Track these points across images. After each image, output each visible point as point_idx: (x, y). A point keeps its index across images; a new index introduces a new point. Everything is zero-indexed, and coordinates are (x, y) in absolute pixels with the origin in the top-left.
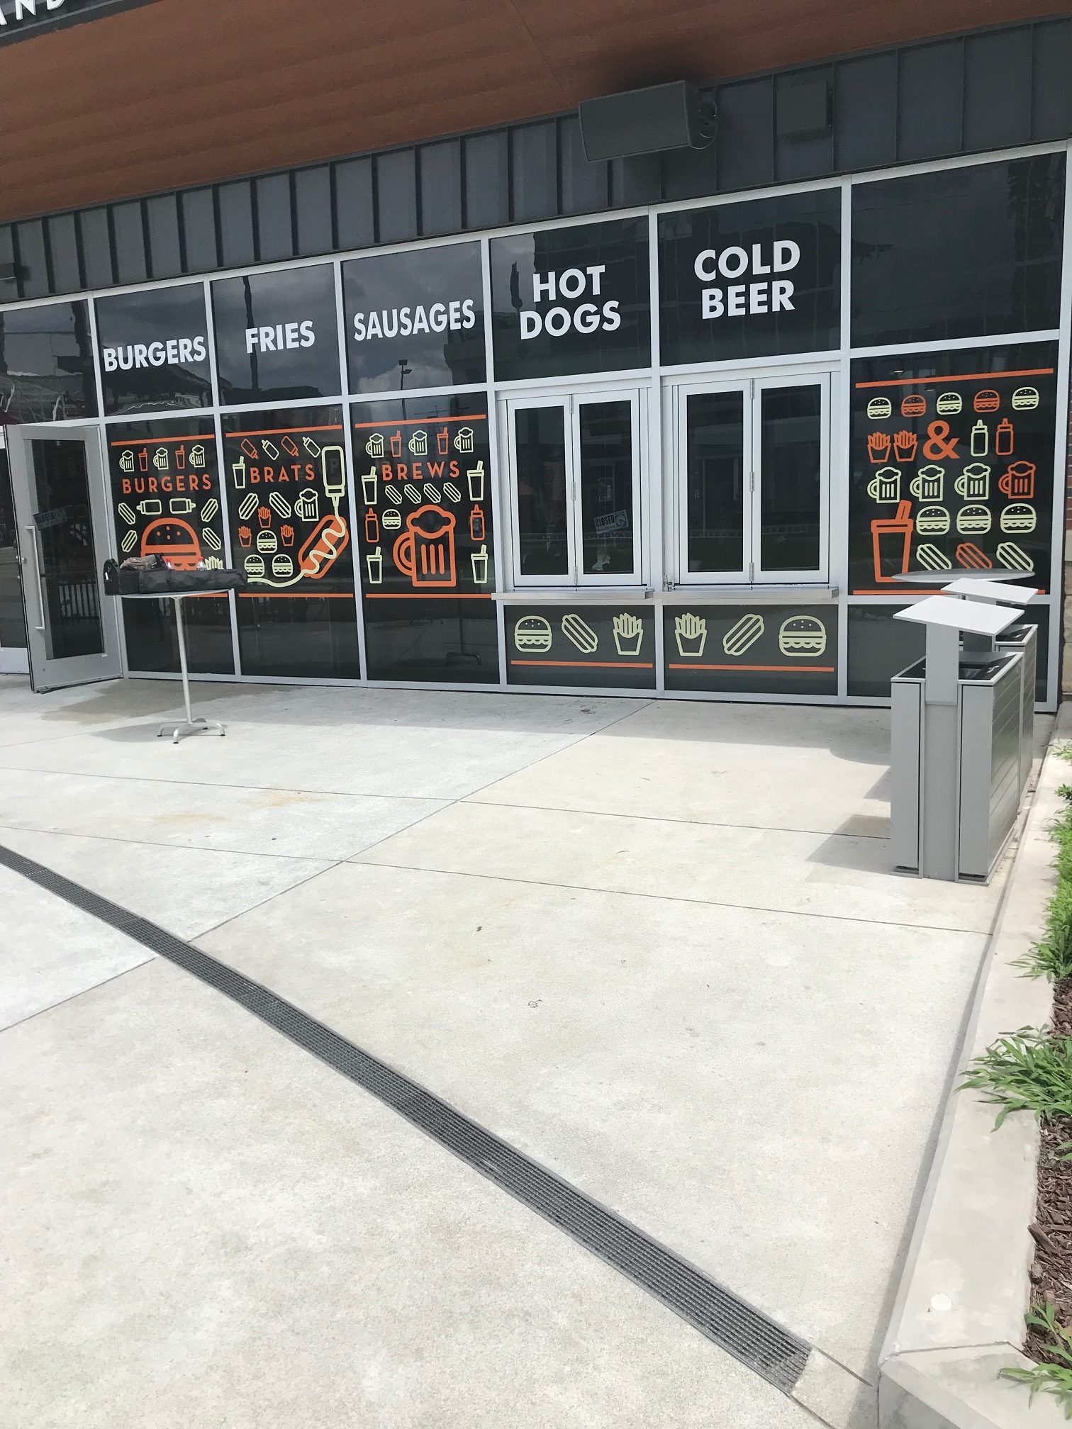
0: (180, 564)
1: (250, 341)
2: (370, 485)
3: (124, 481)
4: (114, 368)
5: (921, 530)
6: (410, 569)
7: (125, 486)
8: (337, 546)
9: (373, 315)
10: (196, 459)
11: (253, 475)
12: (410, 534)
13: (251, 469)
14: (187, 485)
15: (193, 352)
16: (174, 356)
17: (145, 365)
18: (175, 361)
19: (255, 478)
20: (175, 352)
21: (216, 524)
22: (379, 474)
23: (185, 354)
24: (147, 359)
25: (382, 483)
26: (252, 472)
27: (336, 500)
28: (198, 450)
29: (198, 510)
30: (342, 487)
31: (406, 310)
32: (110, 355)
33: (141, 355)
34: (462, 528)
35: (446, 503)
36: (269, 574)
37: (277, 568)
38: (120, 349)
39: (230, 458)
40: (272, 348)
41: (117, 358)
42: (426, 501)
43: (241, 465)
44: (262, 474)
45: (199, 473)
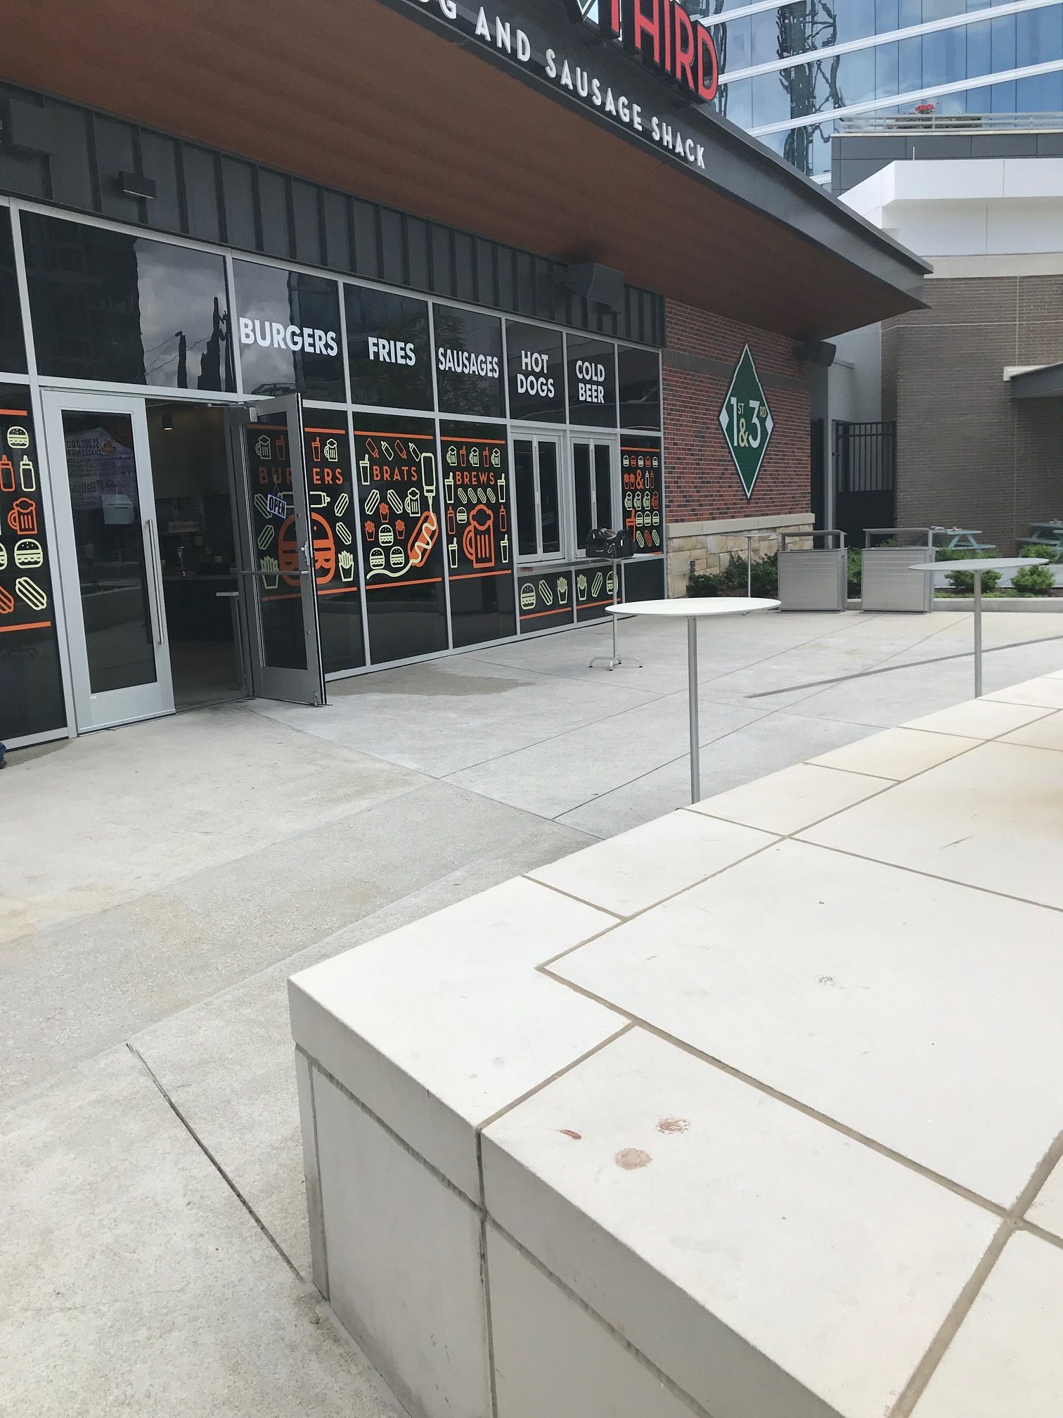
1: (372, 349)
2: (449, 486)
3: (261, 469)
6: (472, 554)
8: (432, 538)
9: (449, 351)
10: (330, 453)
11: (375, 473)
12: (471, 528)
14: (322, 479)
21: (348, 519)
22: (454, 478)
25: (456, 487)
26: (374, 470)
27: (430, 496)
28: (332, 444)
29: (331, 504)
30: (433, 488)
31: (466, 354)
34: (496, 522)
35: (488, 503)
36: (388, 566)
37: (393, 559)
39: (360, 457)
40: (388, 360)
42: (479, 502)
43: (366, 463)
44: (381, 471)
45: (333, 466)
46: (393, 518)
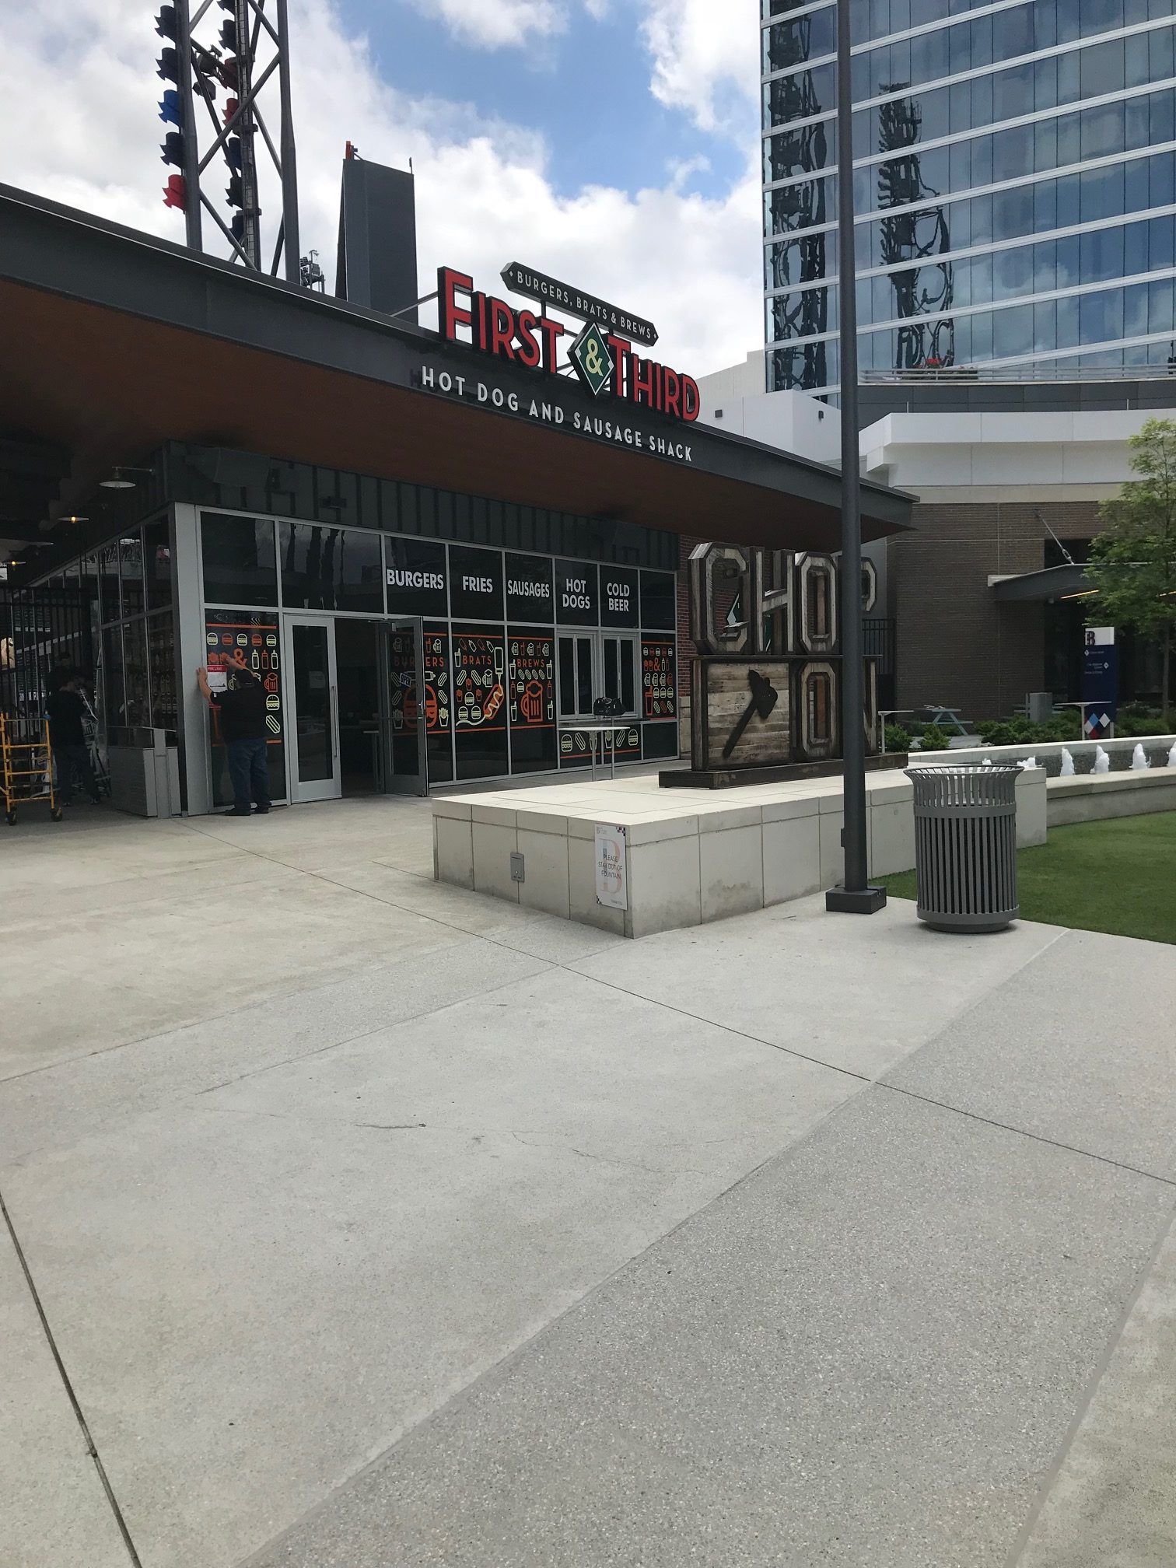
1: (465, 583)
2: (513, 668)
4: (393, 583)
6: (527, 714)
8: (499, 701)
9: (515, 582)
10: (437, 647)
11: (464, 660)
12: (527, 695)
14: (431, 663)
15: (437, 583)
16: (427, 583)
17: (411, 585)
18: (428, 586)
20: (427, 580)
21: (447, 687)
22: (516, 663)
23: (433, 583)
24: (412, 581)
25: (517, 669)
26: (464, 658)
27: (499, 676)
28: (438, 642)
29: (436, 679)
30: (502, 669)
31: (527, 583)
32: (391, 574)
33: (409, 579)
34: (544, 694)
35: (540, 680)
36: (470, 718)
37: (474, 714)
38: (397, 572)
39: (455, 650)
40: (474, 589)
41: (395, 577)
42: (533, 679)
43: (458, 654)
44: (468, 658)
45: (438, 656)
46: (474, 687)
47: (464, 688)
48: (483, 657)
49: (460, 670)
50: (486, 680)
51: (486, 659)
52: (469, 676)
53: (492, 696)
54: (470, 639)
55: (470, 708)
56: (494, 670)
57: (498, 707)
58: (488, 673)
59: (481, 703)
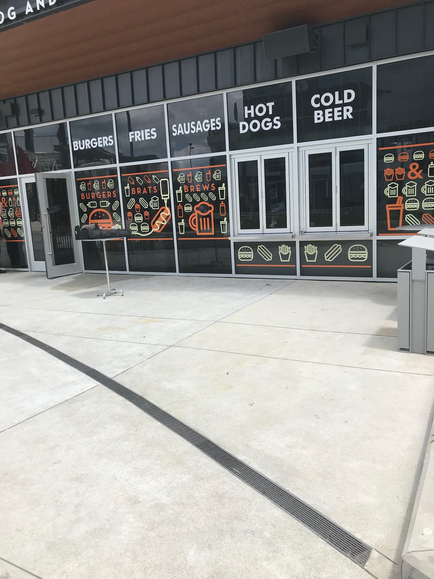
0: (104, 227)
1: (131, 137)
2: (179, 194)
3: (82, 194)
4: (77, 149)
5: (407, 208)
6: (196, 228)
7: (82, 196)
8: (166, 219)
9: (180, 125)
10: (110, 185)
11: (133, 191)
12: (196, 214)
13: (132, 188)
14: (107, 196)
15: (108, 142)
16: (101, 144)
17: (90, 147)
18: (101, 146)
19: (134, 192)
20: (101, 142)
21: (118, 211)
22: (183, 189)
23: (105, 143)
24: (90, 145)
25: (184, 194)
26: (132, 190)
27: (166, 200)
28: (111, 181)
29: (111, 206)
31: (193, 123)
32: (75, 144)
33: (87, 144)
34: (216, 211)
35: (210, 201)
38: (80, 142)
39: (124, 185)
40: (140, 139)
41: (78, 145)
42: (202, 200)
45: (111, 190)
47: (133, 211)
48: (150, 188)
49: (129, 199)
50: (153, 204)
51: (152, 189)
52: (137, 202)
53: (159, 215)
54: (137, 176)
55: (139, 225)
56: (160, 197)
57: (165, 224)
58: (155, 199)
59: (149, 221)
